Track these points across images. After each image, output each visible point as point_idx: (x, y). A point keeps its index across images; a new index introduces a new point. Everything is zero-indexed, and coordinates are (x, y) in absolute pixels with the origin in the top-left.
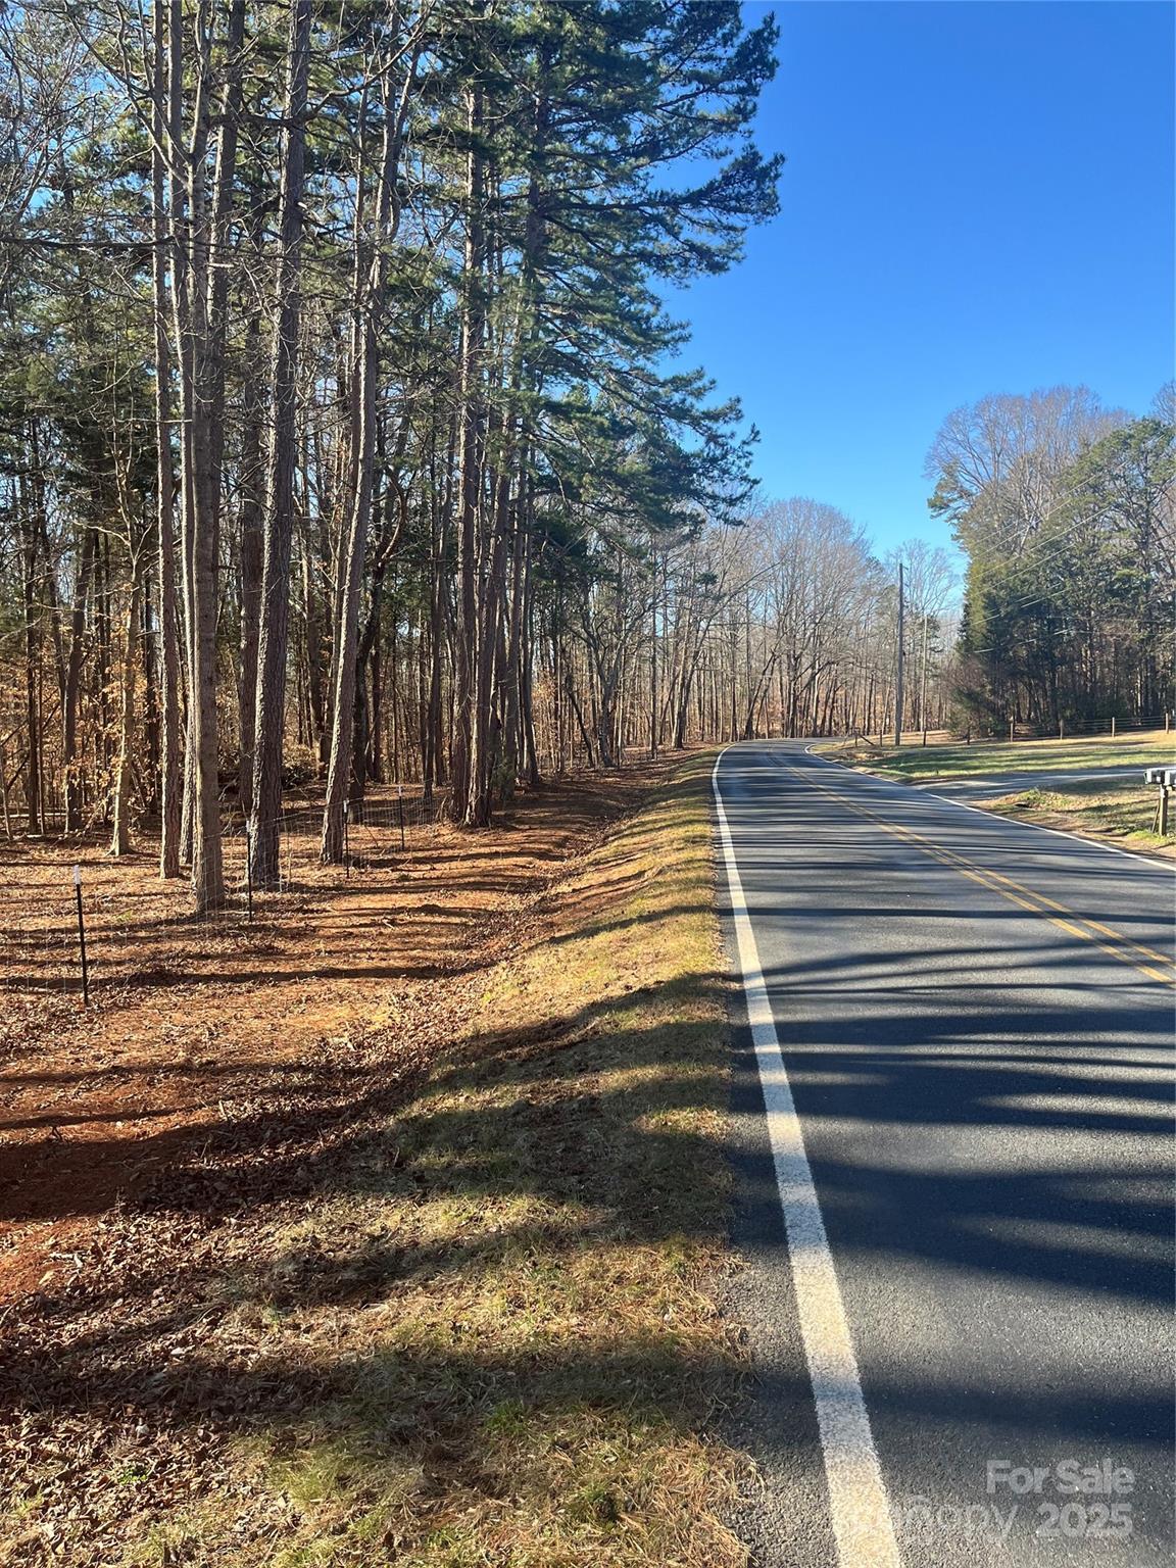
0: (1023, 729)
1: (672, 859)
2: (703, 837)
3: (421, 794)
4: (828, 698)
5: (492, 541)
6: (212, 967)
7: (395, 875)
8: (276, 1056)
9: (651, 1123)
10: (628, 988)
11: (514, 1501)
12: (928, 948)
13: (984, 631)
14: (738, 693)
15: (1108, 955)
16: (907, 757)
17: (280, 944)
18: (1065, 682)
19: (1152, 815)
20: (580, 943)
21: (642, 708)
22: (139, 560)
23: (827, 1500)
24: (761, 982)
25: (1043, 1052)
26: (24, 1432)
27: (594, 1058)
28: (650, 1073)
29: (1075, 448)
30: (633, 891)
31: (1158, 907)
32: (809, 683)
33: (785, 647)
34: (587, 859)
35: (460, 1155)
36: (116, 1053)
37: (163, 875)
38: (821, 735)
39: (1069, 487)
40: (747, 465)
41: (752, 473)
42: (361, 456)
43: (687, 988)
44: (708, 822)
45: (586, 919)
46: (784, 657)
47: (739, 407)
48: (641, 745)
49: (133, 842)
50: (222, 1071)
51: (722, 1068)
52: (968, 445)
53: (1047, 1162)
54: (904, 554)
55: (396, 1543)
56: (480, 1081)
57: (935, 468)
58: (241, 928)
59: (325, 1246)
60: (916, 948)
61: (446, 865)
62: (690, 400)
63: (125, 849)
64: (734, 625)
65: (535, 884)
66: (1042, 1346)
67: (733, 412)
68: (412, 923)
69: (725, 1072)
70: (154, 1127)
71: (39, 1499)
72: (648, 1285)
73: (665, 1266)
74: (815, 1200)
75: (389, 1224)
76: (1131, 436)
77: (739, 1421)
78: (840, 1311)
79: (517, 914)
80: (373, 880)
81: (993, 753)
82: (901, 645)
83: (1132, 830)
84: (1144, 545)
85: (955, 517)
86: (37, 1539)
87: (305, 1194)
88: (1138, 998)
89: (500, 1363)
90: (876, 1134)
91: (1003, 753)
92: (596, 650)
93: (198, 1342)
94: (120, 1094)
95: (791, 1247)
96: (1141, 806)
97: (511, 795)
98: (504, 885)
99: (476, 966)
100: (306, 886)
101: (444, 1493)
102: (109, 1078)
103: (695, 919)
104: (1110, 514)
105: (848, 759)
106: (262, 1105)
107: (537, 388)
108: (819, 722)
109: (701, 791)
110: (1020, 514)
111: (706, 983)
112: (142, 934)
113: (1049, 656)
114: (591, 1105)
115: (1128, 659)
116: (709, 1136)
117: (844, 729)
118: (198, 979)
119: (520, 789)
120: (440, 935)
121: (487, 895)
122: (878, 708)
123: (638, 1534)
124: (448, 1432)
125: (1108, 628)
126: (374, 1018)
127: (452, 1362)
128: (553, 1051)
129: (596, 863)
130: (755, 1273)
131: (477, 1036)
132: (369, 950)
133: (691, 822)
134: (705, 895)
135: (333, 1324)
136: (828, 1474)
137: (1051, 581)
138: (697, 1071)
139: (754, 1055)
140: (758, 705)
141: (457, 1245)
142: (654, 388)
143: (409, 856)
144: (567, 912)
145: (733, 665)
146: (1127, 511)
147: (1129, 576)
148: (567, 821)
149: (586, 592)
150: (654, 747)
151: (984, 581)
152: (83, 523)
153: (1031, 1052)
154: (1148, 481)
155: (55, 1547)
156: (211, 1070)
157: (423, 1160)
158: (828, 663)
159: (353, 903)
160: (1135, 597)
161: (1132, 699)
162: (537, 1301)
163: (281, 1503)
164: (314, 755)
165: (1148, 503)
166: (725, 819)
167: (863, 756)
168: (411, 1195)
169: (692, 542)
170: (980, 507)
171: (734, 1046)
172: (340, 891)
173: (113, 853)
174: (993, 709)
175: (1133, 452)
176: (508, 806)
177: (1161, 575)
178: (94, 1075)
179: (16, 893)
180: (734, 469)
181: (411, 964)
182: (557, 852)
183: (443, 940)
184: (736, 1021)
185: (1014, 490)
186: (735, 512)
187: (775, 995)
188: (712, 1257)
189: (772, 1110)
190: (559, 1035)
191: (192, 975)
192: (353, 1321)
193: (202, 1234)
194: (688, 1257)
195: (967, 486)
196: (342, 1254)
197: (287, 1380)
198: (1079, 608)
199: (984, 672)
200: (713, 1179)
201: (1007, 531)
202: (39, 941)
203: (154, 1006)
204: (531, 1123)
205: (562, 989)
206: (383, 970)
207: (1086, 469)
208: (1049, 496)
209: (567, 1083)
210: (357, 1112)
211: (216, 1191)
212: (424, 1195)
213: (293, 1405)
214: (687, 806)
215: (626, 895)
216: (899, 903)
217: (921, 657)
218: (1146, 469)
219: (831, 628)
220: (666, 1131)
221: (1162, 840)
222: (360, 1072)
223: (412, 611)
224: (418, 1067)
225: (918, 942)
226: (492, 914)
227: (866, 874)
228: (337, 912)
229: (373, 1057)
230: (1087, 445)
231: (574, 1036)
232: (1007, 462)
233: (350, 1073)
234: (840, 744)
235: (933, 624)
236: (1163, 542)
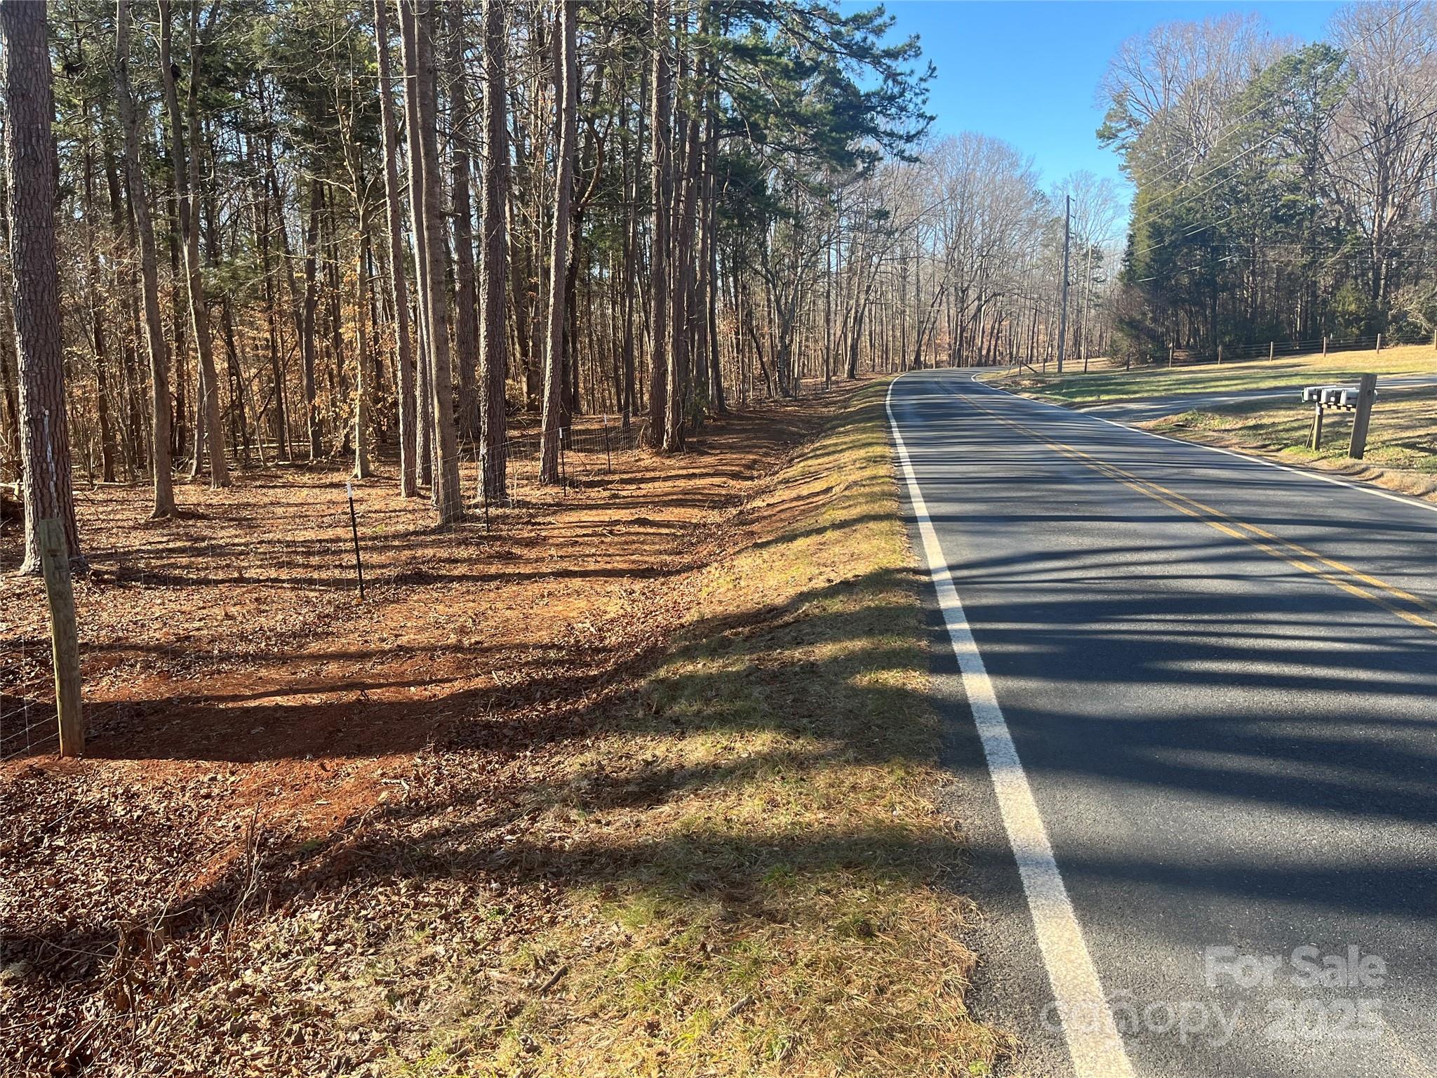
0: (1181, 355)
1: (856, 476)
2: (883, 457)
3: (620, 424)
4: (993, 328)
5: (684, 183)
6: (461, 570)
7: (607, 493)
8: (532, 638)
9: (863, 680)
10: (829, 581)
11: (793, 925)
12: (1096, 547)
13: (1148, 260)
14: (907, 325)
15: (1261, 551)
16: (1070, 384)
17: (517, 551)
18: (1225, 309)
19: (1307, 432)
20: (782, 547)
21: (816, 341)
22: (366, 210)
23: (1032, 928)
24: (947, 575)
25: (1201, 628)
26: (403, 891)
27: (808, 634)
28: (858, 644)
29: (1246, 73)
30: (823, 505)
31: (1310, 511)
32: (975, 315)
33: (953, 280)
34: (776, 479)
35: (707, 705)
36: (396, 636)
37: (403, 494)
38: (986, 364)
39: (1239, 113)
40: (924, 102)
41: (928, 110)
42: (564, 106)
43: (882, 580)
44: (885, 444)
45: (783, 528)
46: (952, 290)
47: (918, 44)
48: (816, 376)
49: (372, 467)
50: (489, 649)
51: (919, 640)
52: (1138, 74)
53: (1205, 709)
54: (1071, 187)
55: (709, 949)
56: (712, 652)
57: (1105, 97)
58: (481, 537)
59: (608, 769)
60: (1085, 547)
61: (650, 485)
62: (871, 38)
63: (366, 473)
64: (904, 260)
65: (731, 500)
66: (1201, 835)
67: (911, 49)
68: (628, 533)
69: (924, 643)
70: (443, 691)
71: (428, 931)
72: (878, 792)
73: (889, 780)
74: (1008, 736)
75: (657, 753)
76: (1301, 62)
77: (960, 878)
78: (1035, 811)
79: (719, 526)
80: (588, 498)
81: (1152, 379)
82: (1066, 276)
83: (1287, 446)
84: (1310, 171)
85: (1123, 147)
86: (433, 956)
87: (583, 734)
88: (1288, 586)
89: (767, 842)
90: (1057, 689)
91: (1162, 378)
92: (775, 287)
93: (524, 832)
94: (409, 668)
95: (991, 768)
96: (1295, 425)
97: (701, 423)
98: (704, 501)
99: (689, 568)
100: (529, 503)
101: (739, 920)
102: (398, 655)
103: (884, 525)
104: (1278, 140)
105: (1014, 386)
106: (528, 674)
107: (722, 32)
108: (984, 352)
109: (876, 417)
110: (1188, 143)
111: (899, 576)
112: (396, 543)
113: (1211, 283)
114: (811, 669)
115: (1290, 284)
116: (914, 690)
117: (1007, 358)
118: (452, 579)
119: (709, 418)
120: (654, 543)
121: (690, 511)
122: (1041, 337)
123: (890, 944)
124: (733, 884)
125: (1271, 254)
126: (608, 609)
127: (729, 841)
128: (771, 630)
129: (786, 481)
130: (962, 785)
131: (702, 621)
132: (594, 555)
133: (870, 444)
134: (890, 506)
135: (628, 819)
136: (1033, 912)
137: (1217, 209)
138: (899, 643)
139: (947, 631)
140: (926, 337)
141: (716, 767)
142: (836, 27)
143: (617, 477)
144: (764, 523)
145: (903, 300)
146: (1295, 137)
147: (1295, 202)
148: (755, 446)
149: (764, 231)
150: (828, 378)
151: (1150, 211)
152: (308, 176)
153: (1191, 628)
154: (1316, 107)
155: (449, 958)
156: (478, 649)
157: (676, 708)
158: (995, 295)
159: (573, 517)
160: (1300, 223)
161: (1291, 323)
162: (789, 803)
163: (615, 928)
164: (521, 389)
165: (1317, 129)
166: (901, 441)
167: (1027, 383)
168: (672, 733)
169: (866, 179)
170: (1149, 135)
171: (928, 624)
172: (560, 507)
173: (356, 476)
174: (1153, 336)
175: (1303, 78)
176: (700, 434)
177: (1326, 201)
178: (383, 653)
179: (279, 511)
180: (911, 107)
181: (632, 566)
182: (747, 473)
183: (657, 547)
184: (928, 606)
185: (1183, 118)
186: (911, 149)
187: (961, 584)
188: (927, 773)
189: (966, 671)
190: (774, 618)
191: (446, 576)
192: (643, 817)
193: (503, 764)
194: (908, 773)
195: (1136, 115)
196: (623, 775)
197: (600, 855)
198: (1243, 235)
199: (1146, 300)
200: (922, 720)
201: (1175, 160)
202: (309, 549)
203: (419, 601)
204: (761, 682)
205: (771, 583)
206: (610, 571)
207: (1256, 95)
208: (1219, 123)
209: (787, 653)
210: (611, 677)
211: (506, 736)
212: (683, 733)
213: (608, 870)
214: (864, 430)
215: (817, 508)
216: (1067, 510)
217: (1084, 288)
218: (1315, 94)
219: (998, 262)
220: (878, 686)
221: (1316, 455)
222: (604, 649)
223: (604, 253)
224: (656, 644)
225: (1086, 542)
226: (696, 526)
227: (1036, 486)
228: (561, 525)
229: (613, 639)
230: (1258, 71)
231: (788, 618)
232: (1178, 90)
233: (597, 651)
234: (1004, 373)
235: (1097, 255)
236: (1329, 167)
